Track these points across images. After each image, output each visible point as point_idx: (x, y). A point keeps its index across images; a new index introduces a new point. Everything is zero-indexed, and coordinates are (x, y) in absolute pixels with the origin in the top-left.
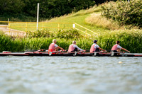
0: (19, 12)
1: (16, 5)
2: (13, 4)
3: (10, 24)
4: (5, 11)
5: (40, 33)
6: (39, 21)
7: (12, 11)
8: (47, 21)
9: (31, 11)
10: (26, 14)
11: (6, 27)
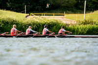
0: (72, 7)
1: (70, 2)
2: (68, 2)
3: (66, 15)
4: (62, 7)
5: (86, 21)
6: (86, 13)
7: (67, 7)
8: (91, 13)
9: (80, 6)
10: (77, 8)
11: (63, 18)
